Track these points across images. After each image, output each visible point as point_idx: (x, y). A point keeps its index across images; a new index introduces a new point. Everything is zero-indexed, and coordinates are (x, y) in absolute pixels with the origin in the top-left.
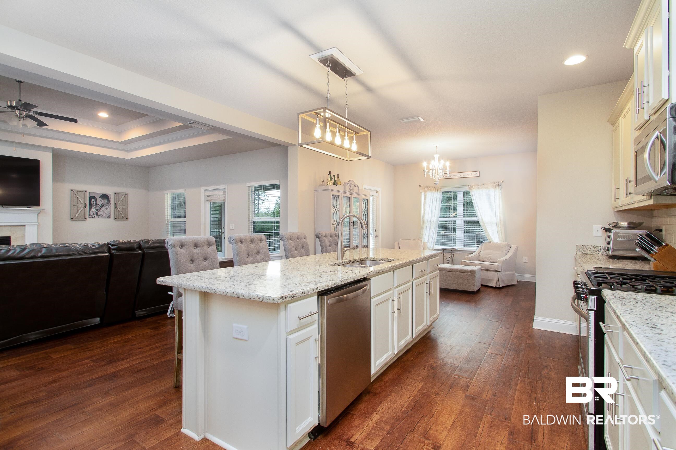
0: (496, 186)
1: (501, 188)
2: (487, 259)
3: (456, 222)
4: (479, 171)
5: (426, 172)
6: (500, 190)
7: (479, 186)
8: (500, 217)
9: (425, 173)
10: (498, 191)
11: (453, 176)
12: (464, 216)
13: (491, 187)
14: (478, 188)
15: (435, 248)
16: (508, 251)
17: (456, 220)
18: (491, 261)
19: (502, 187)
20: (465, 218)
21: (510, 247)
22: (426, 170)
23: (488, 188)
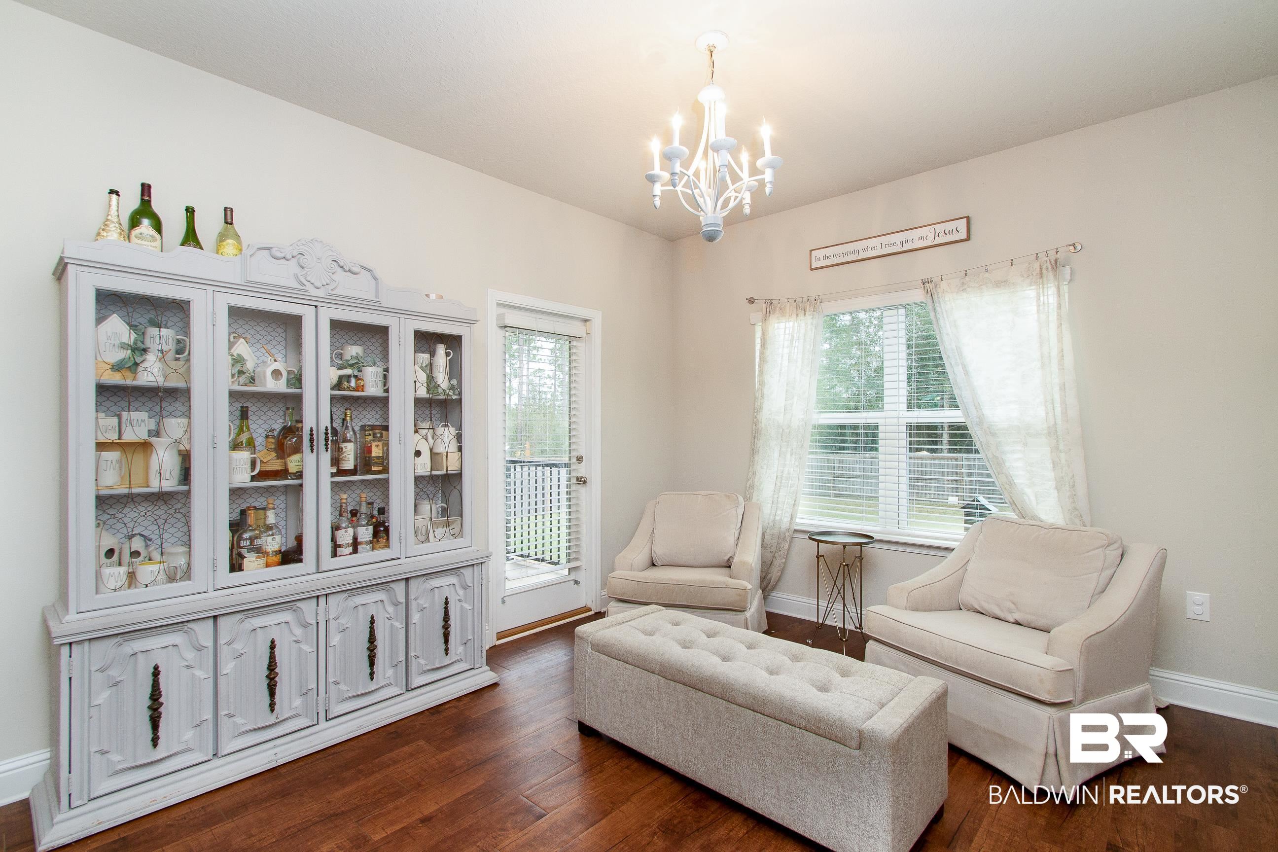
0: (1044, 268)
1: (1068, 277)
2: (998, 606)
3: (877, 427)
4: (968, 218)
5: (662, 186)
6: (1065, 289)
7: (967, 278)
8: (1064, 403)
9: (658, 189)
10: (1052, 290)
11: (864, 250)
12: (910, 407)
13: (1022, 276)
14: (962, 288)
15: (797, 524)
16: (1108, 573)
17: (880, 422)
18: (1018, 616)
19: (1072, 273)
20: (910, 414)
21: (1120, 552)
22: (662, 169)
23: (1006, 281)
